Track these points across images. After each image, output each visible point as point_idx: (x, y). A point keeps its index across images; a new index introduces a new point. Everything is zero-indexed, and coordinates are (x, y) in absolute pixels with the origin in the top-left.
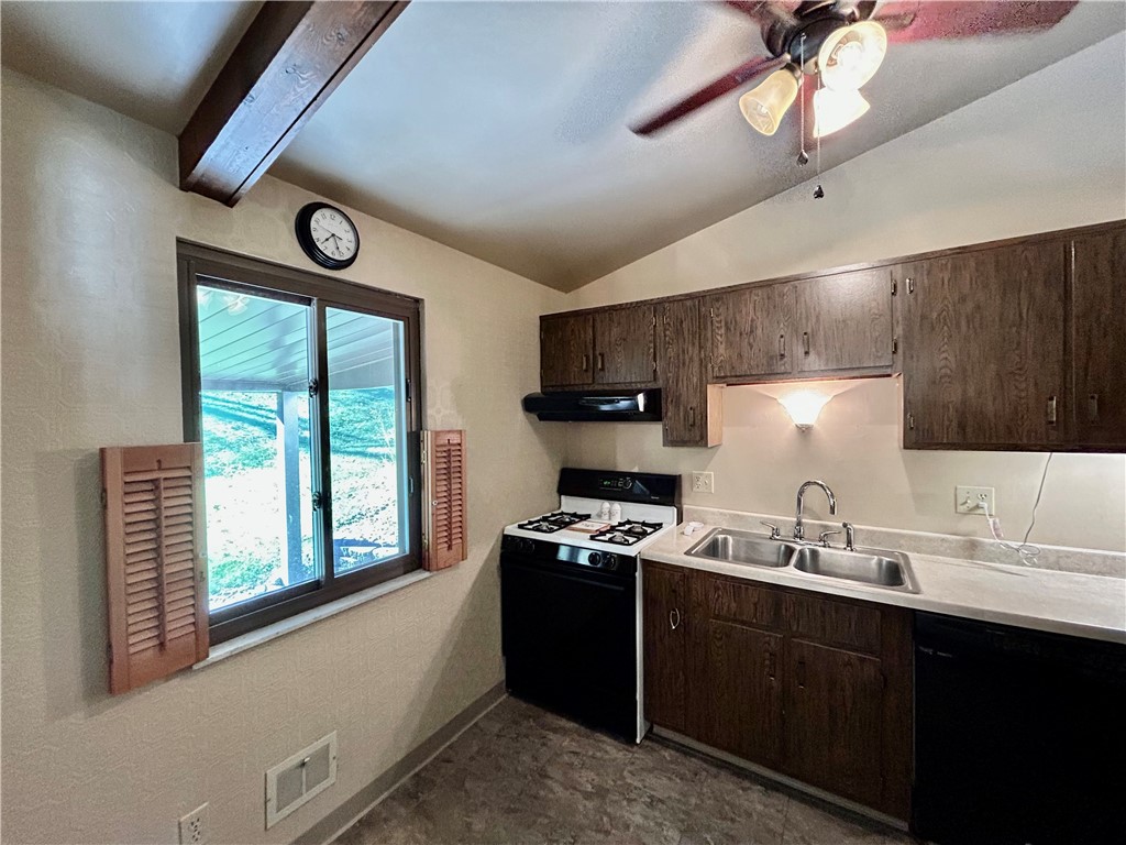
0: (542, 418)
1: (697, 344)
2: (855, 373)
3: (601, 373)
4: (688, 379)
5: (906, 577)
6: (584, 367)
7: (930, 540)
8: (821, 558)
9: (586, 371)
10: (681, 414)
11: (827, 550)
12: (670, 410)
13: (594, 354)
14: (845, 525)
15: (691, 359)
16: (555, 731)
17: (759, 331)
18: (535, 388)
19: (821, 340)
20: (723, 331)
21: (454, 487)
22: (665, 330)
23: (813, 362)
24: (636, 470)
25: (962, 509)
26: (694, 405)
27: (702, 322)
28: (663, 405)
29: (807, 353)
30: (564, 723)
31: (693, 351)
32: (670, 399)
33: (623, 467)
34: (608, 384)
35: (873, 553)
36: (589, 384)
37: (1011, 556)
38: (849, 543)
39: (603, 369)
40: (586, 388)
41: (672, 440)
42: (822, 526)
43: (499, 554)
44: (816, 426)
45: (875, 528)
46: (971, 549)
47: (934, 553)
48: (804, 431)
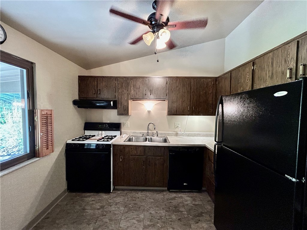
0: (79, 107)
1: (126, 90)
2: (160, 100)
3: (99, 95)
4: (124, 98)
5: (167, 141)
6: (94, 93)
7: (171, 133)
8: (152, 139)
9: (95, 94)
10: (122, 107)
11: (153, 137)
12: (119, 106)
13: (97, 90)
14: (157, 132)
15: (125, 93)
16: (86, 197)
17: (141, 88)
18: (77, 98)
19: (153, 92)
20: (133, 87)
21: (49, 128)
22: (118, 85)
23: (152, 96)
24: (109, 122)
25: (176, 127)
26: (126, 105)
27: (128, 84)
28: (117, 104)
29: (151, 94)
30: (88, 194)
31: (125, 91)
32: (119, 103)
33: (105, 121)
34: (101, 98)
35: (161, 137)
36: (95, 98)
37: (182, 135)
38: (157, 136)
39: (100, 94)
40: (94, 99)
41: (120, 114)
42: (152, 133)
43: (65, 149)
44: (151, 111)
45: (162, 132)
46: (177, 135)
47: (171, 136)
48: (149, 112)
